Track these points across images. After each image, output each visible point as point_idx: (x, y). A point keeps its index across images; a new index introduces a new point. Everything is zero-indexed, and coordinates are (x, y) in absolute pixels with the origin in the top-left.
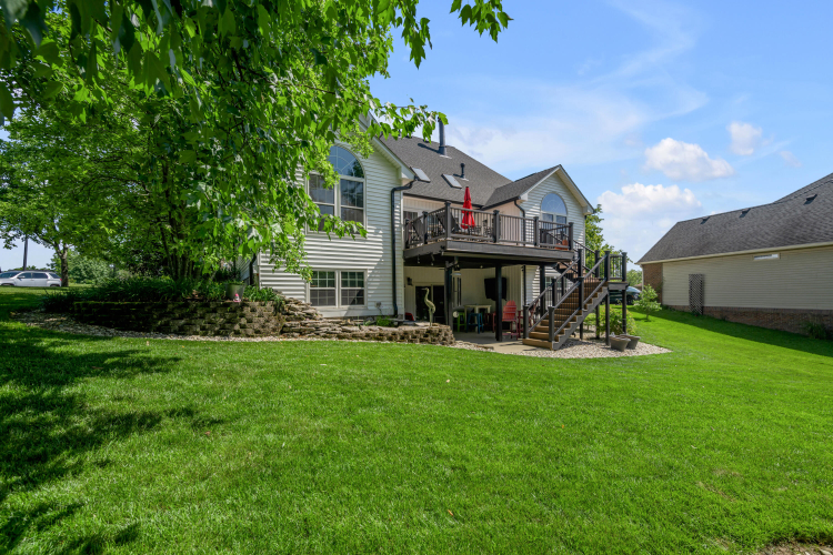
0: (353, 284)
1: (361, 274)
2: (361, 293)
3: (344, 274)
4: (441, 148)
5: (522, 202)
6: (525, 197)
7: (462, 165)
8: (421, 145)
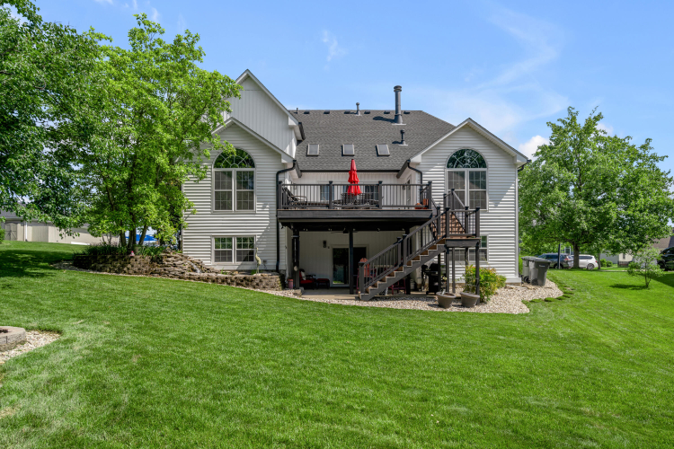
0: (245, 246)
1: (252, 239)
2: (252, 253)
3: (239, 239)
4: (397, 116)
5: (418, 164)
6: (417, 159)
7: (402, 132)
8: (376, 118)
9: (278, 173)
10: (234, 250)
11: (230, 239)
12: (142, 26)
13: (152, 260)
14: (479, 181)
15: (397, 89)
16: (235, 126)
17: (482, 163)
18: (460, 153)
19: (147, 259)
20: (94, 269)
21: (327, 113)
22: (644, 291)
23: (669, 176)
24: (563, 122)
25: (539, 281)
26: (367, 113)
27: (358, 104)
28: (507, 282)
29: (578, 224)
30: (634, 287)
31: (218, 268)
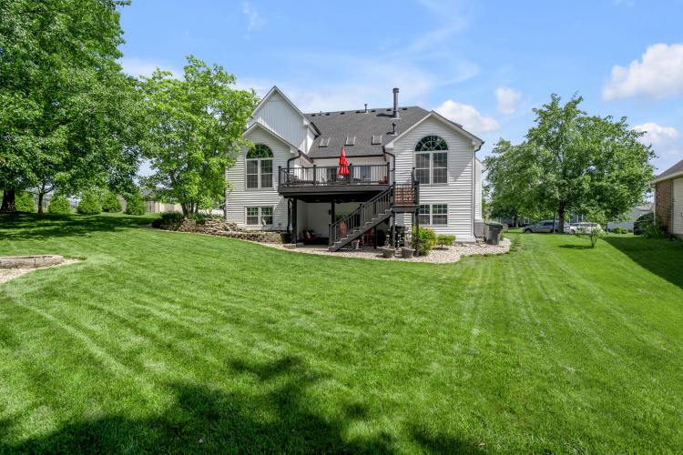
0: (267, 213)
2: (271, 218)
3: (263, 208)
4: (395, 112)
5: (392, 149)
6: (390, 145)
7: (394, 125)
8: (379, 115)
9: (289, 161)
10: (260, 215)
11: (257, 209)
12: (192, 63)
13: (197, 223)
14: (441, 160)
15: (396, 91)
16: (259, 128)
17: (444, 146)
18: (425, 140)
19: (194, 221)
20: (162, 228)
21: (343, 113)
22: (590, 250)
23: (650, 151)
24: (547, 107)
25: (493, 241)
26: (373, 111)
27: (366, 105)
28: (456, 240)
29: (552, 194)
30: (580, 247)
31: (248, 229)
